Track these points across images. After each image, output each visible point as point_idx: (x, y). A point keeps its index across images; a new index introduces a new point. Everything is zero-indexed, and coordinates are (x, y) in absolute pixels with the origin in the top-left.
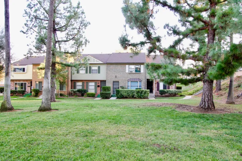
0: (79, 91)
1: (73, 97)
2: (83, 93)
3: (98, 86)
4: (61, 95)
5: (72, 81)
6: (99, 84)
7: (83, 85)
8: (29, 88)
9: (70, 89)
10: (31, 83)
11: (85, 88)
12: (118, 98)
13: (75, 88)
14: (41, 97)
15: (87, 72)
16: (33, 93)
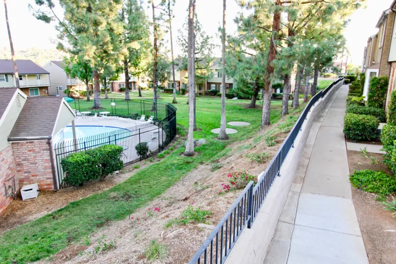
0: (212, 92)
1: (208, 96)
2: (215, 94)
3: (227, 88)
4: (200, 94)
5: (208, 83)
6: (228, 87)
7: (216, 87)
8: (178, 87)
9: (206, 90)
10: (179, 83)
11: (218, 90)
12: (239, 98)
13: (210, 89)
14: (187, 95)
15: (219, 77)
16: (181, 92)
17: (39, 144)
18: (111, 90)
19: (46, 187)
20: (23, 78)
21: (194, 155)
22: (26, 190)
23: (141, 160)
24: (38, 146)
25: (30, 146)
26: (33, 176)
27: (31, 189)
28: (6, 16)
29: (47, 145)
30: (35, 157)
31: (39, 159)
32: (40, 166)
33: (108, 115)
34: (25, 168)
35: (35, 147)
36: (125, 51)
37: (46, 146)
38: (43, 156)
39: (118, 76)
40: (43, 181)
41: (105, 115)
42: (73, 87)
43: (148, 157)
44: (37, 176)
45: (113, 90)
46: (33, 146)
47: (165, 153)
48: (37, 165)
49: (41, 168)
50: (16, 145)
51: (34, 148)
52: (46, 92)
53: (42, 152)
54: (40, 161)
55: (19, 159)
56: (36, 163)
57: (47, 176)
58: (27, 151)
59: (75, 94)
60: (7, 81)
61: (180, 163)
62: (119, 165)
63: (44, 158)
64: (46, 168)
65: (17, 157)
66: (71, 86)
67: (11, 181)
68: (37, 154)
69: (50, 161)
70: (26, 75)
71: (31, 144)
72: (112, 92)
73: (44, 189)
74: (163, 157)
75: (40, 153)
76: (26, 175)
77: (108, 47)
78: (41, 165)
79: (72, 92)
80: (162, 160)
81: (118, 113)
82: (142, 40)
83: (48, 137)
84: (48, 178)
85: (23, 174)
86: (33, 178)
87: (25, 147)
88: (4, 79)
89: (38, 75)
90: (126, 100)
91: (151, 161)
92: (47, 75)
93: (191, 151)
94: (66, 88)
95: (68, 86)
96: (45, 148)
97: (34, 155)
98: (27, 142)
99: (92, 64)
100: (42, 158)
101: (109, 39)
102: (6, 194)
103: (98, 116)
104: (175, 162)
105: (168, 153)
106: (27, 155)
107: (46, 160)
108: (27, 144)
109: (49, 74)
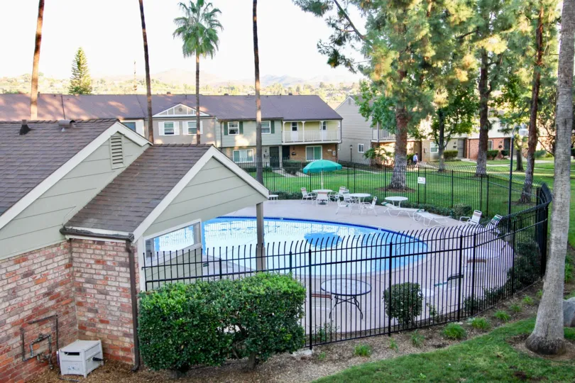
17: (113, 250)
18: (460, 154)
19: (121, 353)
20: (298, 127)
21: (564, 353)
22: (71, 354)
23: (389, 332)
24: (112, 253)
25: (97, 252)
26: (102, 321)
27: (77, 354)
28: (255, 10)
29: (127, 254)
30: (106, 278)
31: (114, 284)
32: (113, 301)
33: (404, 205)
34: (89, 301)
35: (105, 254)
36: (471, 60)
37: (123, 257)
38: (120, 280)
39: (469, 121)
40: (117, 338)
41: (396, 203)
42: (382, 147)
43: (415, 327)
44: (107, 322)
45: (465, 156)
46: (103, 253)
47: (472, 327)
48: (108, 297)
49: (114, 307)
50: (77, 245)
51: (105, 258)
52: (334, 154)
53: (117, 269)
54: (114, 289)
55: (81, 276)
56: (106, 294)
57: (124, 329)
58: (93, 262)
59: (382, 158)
60: (273, 132)
61: (494, 372)
62: (288, 337)
63: (122, 285)
64: (123, 306)
65: (78, 271)
66: (378, 145)
67: (50, 324)
68: (110, 273)
69: (129, 293)
70: (303, 122)
71: (99, 247)
72: (463, 160)
73: (118, 357)
74: (459, 338)
75: (114, 270)
76: (91, 315)
77: (425, 52)
78: (115, 299)
79: (379, 155)
80: (452, 346)
81: (431, 202)
82: (512, 30)
83: (126, 234)
84: (126, 335)
85: (87, 314)
86: (100, 326)
87: (91, 251)
88: (269, 129)
89: (322, 122)
90: (477, 175)
91: (415, 344)
92: (339, 122)
93: (550, 338)
94: (370, 148)
95: (373, 144)
96: (123, 259)
97: (104, 272)
98: (94, 241)
99: (388, 90)
100: (117, 284)
101: (426, 31)
102: (23, 354)
103: (378, 203)
104: (482, 362)
105: (482, 328)
106: (93, 271)
107: (125, 289)
108: (94, 246)
109: (341, 119)
